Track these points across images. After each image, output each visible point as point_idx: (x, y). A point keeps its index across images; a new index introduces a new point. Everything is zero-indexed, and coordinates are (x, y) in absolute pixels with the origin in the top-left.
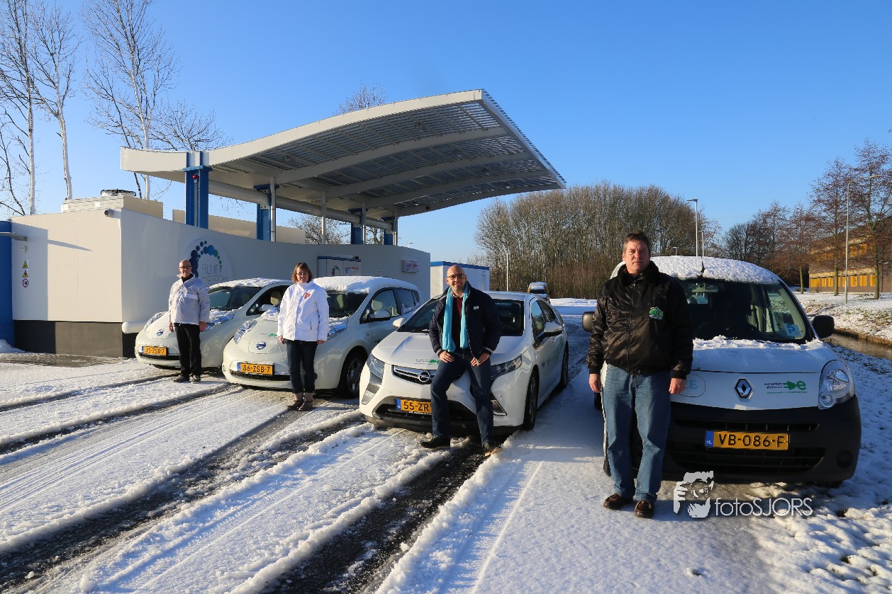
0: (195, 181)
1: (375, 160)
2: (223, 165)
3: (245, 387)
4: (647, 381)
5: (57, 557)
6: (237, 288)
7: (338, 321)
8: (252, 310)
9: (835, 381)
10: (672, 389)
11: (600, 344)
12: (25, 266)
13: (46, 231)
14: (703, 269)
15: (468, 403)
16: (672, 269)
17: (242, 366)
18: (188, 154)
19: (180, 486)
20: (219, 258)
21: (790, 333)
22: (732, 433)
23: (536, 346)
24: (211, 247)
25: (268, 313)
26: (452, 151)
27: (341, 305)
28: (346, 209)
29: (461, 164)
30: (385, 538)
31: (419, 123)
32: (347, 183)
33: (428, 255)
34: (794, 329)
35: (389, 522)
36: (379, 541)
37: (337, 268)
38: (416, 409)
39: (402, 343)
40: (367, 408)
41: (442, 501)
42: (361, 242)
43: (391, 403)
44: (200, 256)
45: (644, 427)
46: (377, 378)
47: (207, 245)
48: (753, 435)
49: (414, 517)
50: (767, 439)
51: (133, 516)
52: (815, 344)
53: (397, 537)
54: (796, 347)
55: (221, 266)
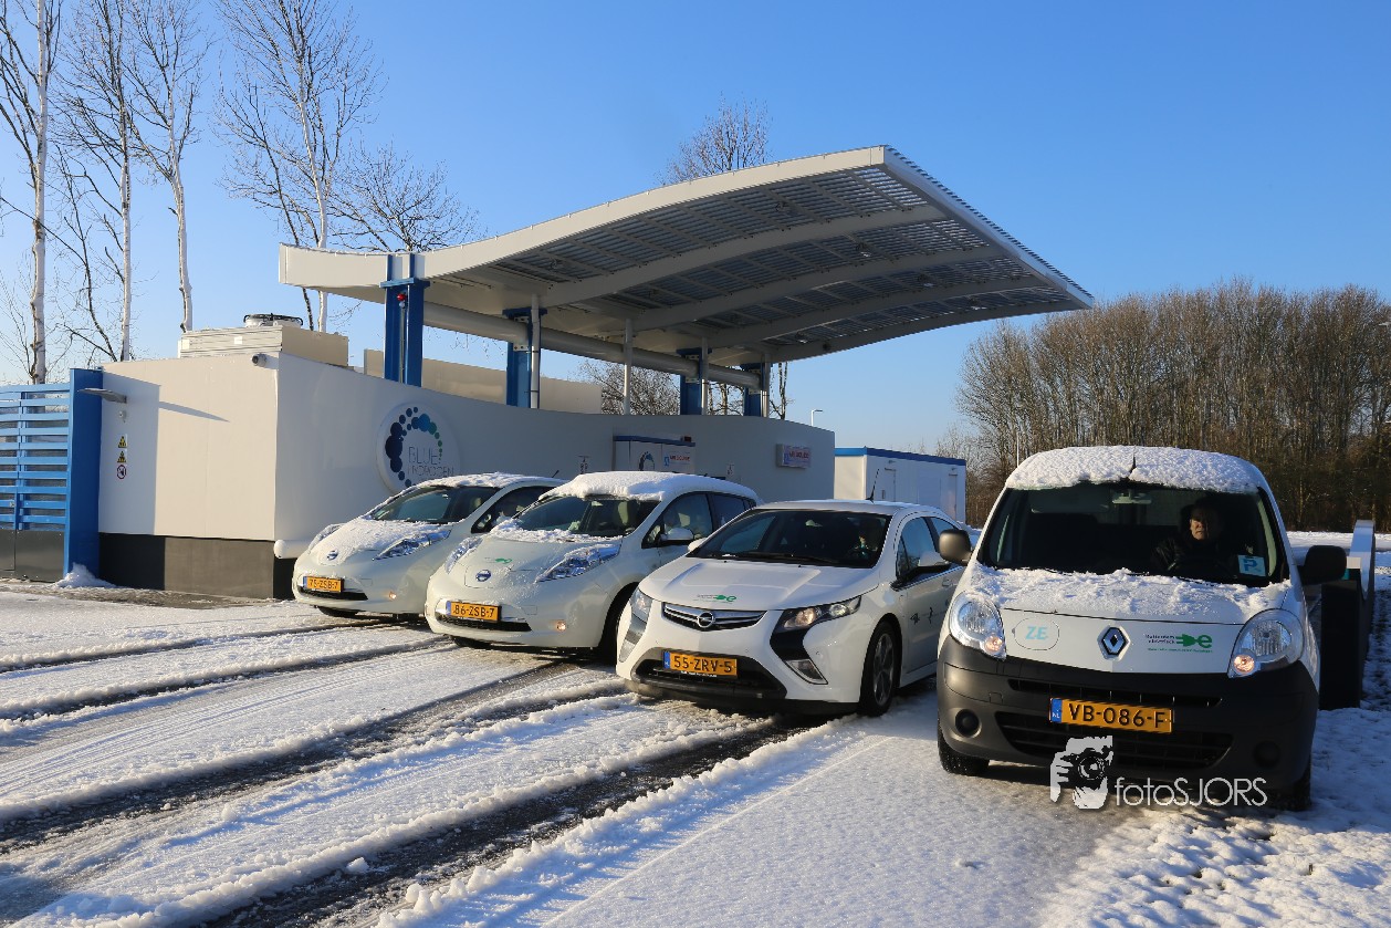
0: (401, 304)
1: (717, 265)
2: (454, 275)
3: (461, 642)
6: (461, 487)
7: (606, 542)
8: (481, 525)
12: (122, 445)
13: (156, 388)
14: (1133, 468)
16: (1084, 467)
17: (453, 606)
18: (391, 259)
20: (437, 436)
21: (1247, 569)
22: (1088, 703)
23: (896, 586)
24: (424, 417)
25: (501, 528)
26: (854, 249)
28: (672, 350)
30: (592, 806)
31: (784, 203)
32: (670, 303)
33: (828, 436)
34: (1256, 564)
36: (581, 808)
37: (649, 457)
38: (691, 668)
39: (686, 572)
40: (625, 669)
42: (698, 411)
43: (657, 657)
44: (405, 433)
46: (639, 622)
47: (417, 415)
48: (1118, 709)
50: (1140, 715)
53: (607, 805)
55: (441, 451)
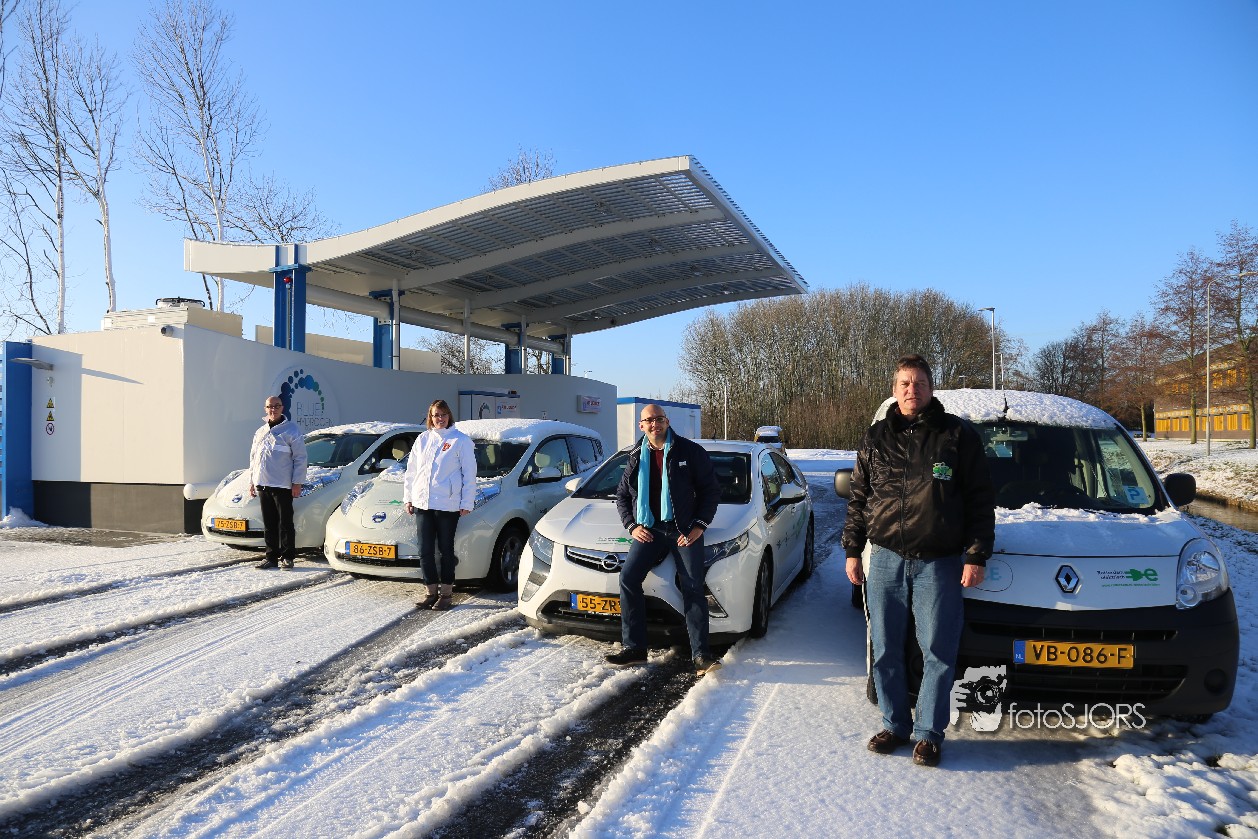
0: (288, 286)
1: (540, 255)
2: (327, 263)
3: (357, 576)
4: (929, 568)
5: (89, 821)
6: (346, 435)
7: (488, 483)
8: (367, 467)
9: (1200, 569)
10: (965, 579)
11: (862, 515)
12: (50, 406)
13: (79, 357)
14: (1007, 408)
15: (674, 600)
16: (962, 408)
17: (352, 546)
18: (277, 248)
19: (264, 718)
20: (320, 393)
21: (1133, 499)
22: (1052, 644)
23: (767, 518)
24: (309, 377)
25: (389, 472)
26: (650, 242)
27: (492, 460)
28: (498, 324)
29: (662, 260)
30: (556, 795)
31: (602, 203)
32: (499, 287)
33: (613, 389)
34: (1138, 494)
35: (561, 772)
36: (548, 800)
37: (487, 407)
38: (600, 608)
39: (580, 514)
40: (529, 606)
41: (636, 741)
42: (519, 371)
43: (562, 599)
44: (293, 391)
45: (925, 636)
46: (543, 564)
48: (1082, 647)
49: (597, 764)
50: (1104, 652)
51: (197, 761)
52: (1170, 514)
53: (573, 792)
54: (1142, 519)
55: (323, 405)
